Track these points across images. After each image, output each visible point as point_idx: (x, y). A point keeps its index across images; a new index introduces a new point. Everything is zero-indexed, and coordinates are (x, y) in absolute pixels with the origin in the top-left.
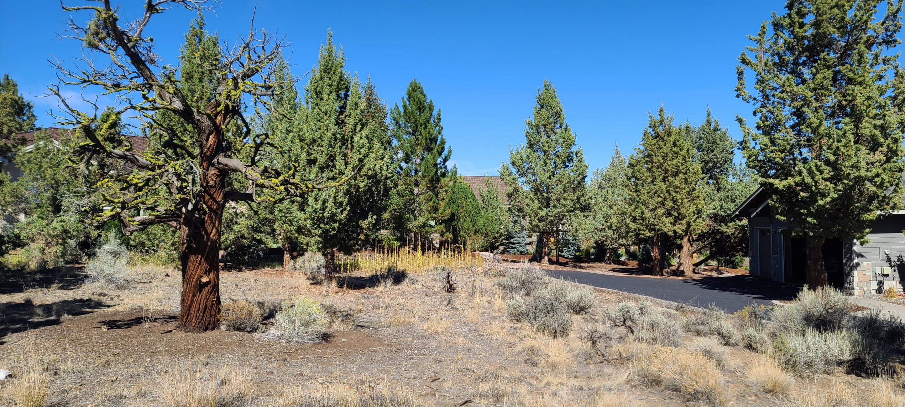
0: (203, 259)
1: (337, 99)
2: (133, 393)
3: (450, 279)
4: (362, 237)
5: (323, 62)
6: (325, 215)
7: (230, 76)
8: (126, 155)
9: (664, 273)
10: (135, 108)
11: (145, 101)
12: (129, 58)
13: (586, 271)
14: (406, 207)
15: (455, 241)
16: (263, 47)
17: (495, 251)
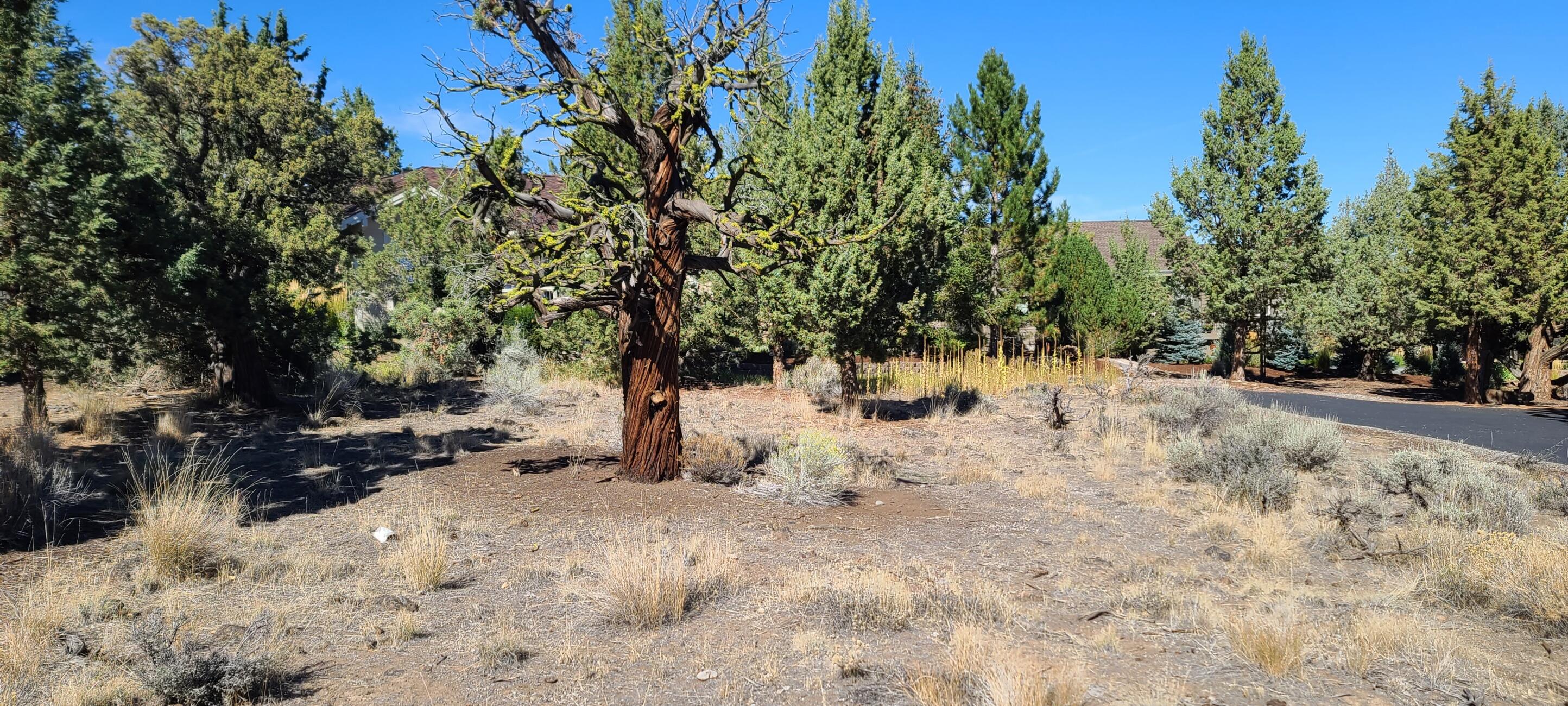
0: (654, 366)
1: (859, 92)
2: (564, 570)
3: (1058, 405)
4: (903, 331)
5: (835, 28)
6: (843, 293)
7: (690, 61)
8: (537, 201)
9: (1489, 398)
10: (548, 124)
11: (563, 110)
12: (537, 42)
13: (1322, 393)
14: (975, 281)
15: (1065, 338)
16: (740, 7)
17: (1141, 357)
